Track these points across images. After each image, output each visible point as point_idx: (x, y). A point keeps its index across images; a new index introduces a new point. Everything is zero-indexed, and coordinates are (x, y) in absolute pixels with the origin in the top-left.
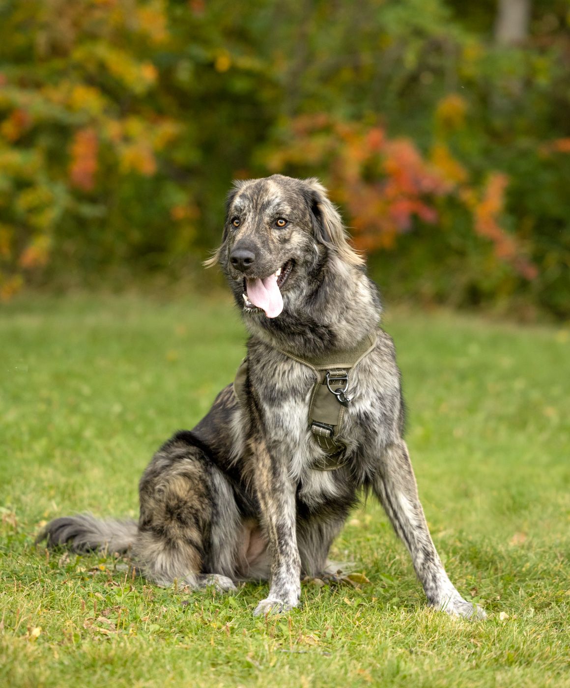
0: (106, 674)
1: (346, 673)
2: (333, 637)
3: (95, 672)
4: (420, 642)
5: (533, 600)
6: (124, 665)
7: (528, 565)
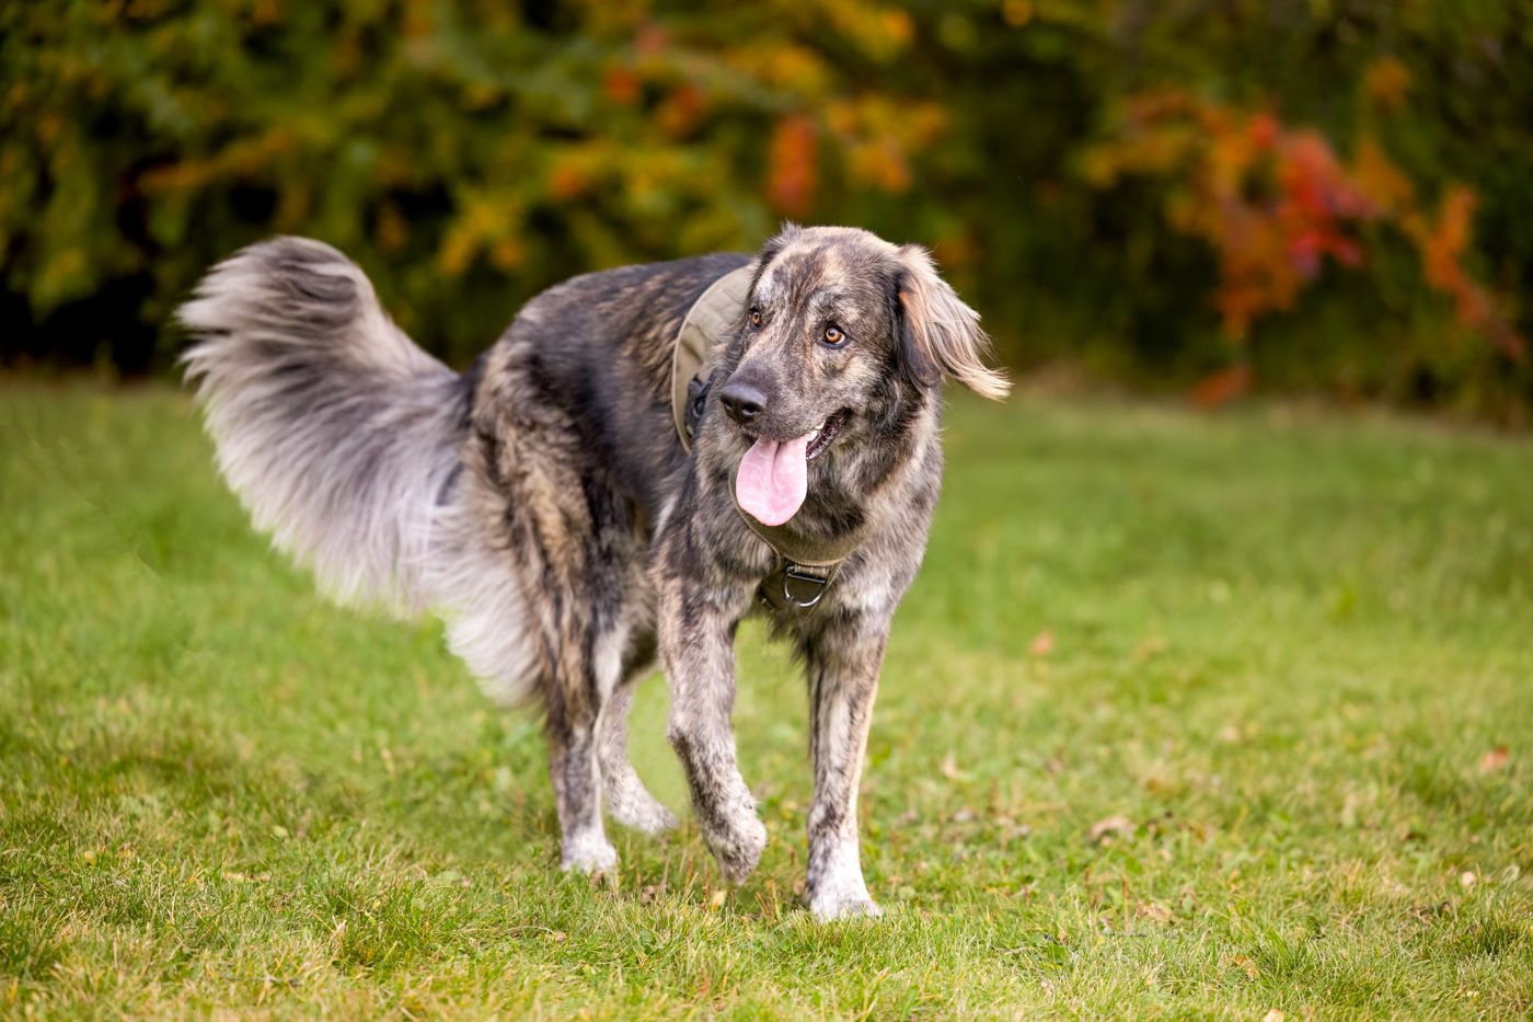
0: (830, 961)
1: (1215, 963)
2: (1194, 909)
3: (812, 958)
4: (1334, 917)
5: (1518, 854)
6: (859, 948)
7: (1510, 801)
